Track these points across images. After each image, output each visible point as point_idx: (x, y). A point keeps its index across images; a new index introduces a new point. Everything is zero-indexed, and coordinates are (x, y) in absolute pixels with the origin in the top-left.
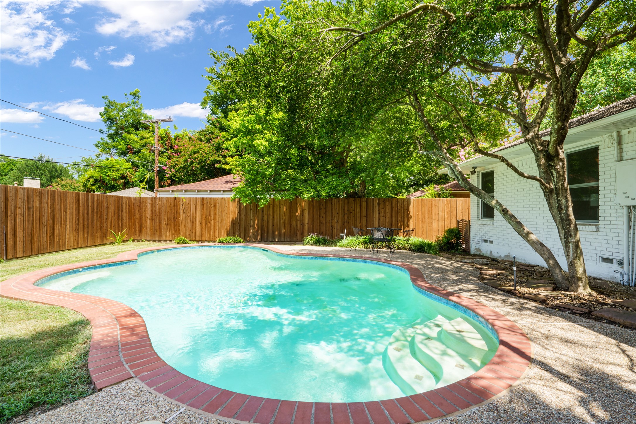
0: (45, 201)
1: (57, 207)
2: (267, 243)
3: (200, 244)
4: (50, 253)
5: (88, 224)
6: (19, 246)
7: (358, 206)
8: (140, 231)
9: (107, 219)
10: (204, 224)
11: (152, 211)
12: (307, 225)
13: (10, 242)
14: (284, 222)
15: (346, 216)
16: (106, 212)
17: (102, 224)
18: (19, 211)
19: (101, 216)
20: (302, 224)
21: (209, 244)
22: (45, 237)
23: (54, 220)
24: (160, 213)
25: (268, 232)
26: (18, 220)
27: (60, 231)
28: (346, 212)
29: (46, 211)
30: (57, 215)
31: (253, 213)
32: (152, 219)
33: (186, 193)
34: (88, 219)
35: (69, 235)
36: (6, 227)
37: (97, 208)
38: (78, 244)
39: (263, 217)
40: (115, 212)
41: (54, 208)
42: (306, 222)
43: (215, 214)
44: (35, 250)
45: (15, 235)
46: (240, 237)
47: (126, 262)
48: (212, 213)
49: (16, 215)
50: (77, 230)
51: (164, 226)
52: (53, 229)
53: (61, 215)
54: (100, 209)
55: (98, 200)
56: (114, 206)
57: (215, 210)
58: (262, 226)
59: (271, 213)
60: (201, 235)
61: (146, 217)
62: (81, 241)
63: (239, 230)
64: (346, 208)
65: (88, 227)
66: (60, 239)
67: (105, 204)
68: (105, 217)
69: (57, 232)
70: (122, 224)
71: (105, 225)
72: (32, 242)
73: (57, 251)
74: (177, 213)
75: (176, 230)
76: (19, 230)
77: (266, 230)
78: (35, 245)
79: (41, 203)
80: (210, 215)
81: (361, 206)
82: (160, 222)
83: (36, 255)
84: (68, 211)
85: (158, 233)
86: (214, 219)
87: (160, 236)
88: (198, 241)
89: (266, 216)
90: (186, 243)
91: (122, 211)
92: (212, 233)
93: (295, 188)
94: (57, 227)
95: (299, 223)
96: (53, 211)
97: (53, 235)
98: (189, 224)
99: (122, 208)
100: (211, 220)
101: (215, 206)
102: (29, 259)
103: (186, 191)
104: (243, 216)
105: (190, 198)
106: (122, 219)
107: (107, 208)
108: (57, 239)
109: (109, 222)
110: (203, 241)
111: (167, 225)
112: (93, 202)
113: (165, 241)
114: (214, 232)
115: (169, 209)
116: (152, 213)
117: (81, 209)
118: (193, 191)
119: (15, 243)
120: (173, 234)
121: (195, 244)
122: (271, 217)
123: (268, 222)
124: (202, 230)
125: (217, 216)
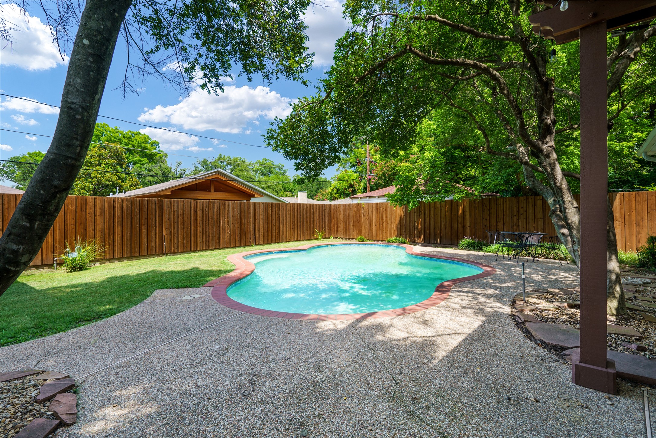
0: (274, 210)
1: (281, 214)
2: (430, 245)
3: (376, 242)
4: (278, 243)
5: (300, 225)
6: (262, 237)
7: (531, 205)
8: (337, 231)
9: (313, 221)
10: (378, 226)
11: (344, 215)
12: (469, 228)
13: (257, 235)
14: (446, 225)
15: (515, 219)
16: (312, 216)
17: (310, 225)
18: (261, 217)
19: (310, 219)
20: (464, 227)
21: (374, 242)
22: (275, 233)
23: (279, 222)
24: (349, 217)
25: (430, 235)
26: (261, 222)
27: (283, 229)
28: (515, 212)
29: (275, 216)
30: (281, 219)
31: (417, 216)
32: (344, 221)
33: (371, 199)
34: (300, 222)
35: (289, 232)
36: (255, 226)
37: (306, 214)
38: (294, 238)
39: (425, 219)
40: (319, 216)
41: (280, 215)
42: (468, 224)
43: (386, 217)
44: (269, 240)
45: (259, 231)
46: (406, 238)
47: (300, 250)
48: (384, 216)
49: (259, 219)
50: (294, 229)
51: (352, 227)
52: (279, 228)
53: (283, 219)
54: (308, 214)
55: (307, 207)
56: (319, 212)
57: (386, 214)
58: (425, 228)
59: (433, 216)
60: (377, 235)
61: (340, 220)
62: (296, 236)
63: (405, 232)
64: (515, 209)
65: (300, 227)
66: (283, 234)
67: (312, 211)
68: (312, 220)
69: (281, 229)
70: (325, 225)
71: (312, 226)
72: (268, 235)
73: (282, 242)
74: (360, 216)
75: (359, 231)
76: (261, 228)
77: (428, 232)
78: (270, 237)
79: (272, 212)
80: (382, 218)
81: (535, 205)
82: (349, 224)
83: (271, 243)
84: (288, 216)
85: (348, 233)
86: (386, 221)
87: (349, 235)
88: (374, 241)
89: (428, 219)
90: (363, 241)
91: (325, 215)
92: (384, 234)
93: (446, 190)
94: (281, 226)
95: (460, 225)
96: (279, 217)
97: (279, 231)
98: (367, 226)
99: (325, 213)
100: (383, 223)
101: (386, 210)
102: (267, 246)
103: (370, 197)
104: (408, 219)
105: (368, 204)
106: (325, 221)
107: (314, 213)
108: (281, 234)
109: (315, 224)
110: (378, 241)
111: (353, 226)
112: (303, 210)
113: (353, 239)
114: (386, 233)
115: (354, 213)
116: (344, 217)
117: (296, 214)
118: (374, 197)
119: (259, 235)
120: (357, 234)
121: (372, 242)
122: (433, 220)
123: (430, 224)
124: (377, 231)
125: (388, 219)
